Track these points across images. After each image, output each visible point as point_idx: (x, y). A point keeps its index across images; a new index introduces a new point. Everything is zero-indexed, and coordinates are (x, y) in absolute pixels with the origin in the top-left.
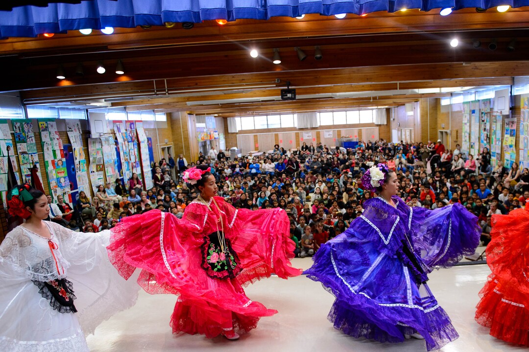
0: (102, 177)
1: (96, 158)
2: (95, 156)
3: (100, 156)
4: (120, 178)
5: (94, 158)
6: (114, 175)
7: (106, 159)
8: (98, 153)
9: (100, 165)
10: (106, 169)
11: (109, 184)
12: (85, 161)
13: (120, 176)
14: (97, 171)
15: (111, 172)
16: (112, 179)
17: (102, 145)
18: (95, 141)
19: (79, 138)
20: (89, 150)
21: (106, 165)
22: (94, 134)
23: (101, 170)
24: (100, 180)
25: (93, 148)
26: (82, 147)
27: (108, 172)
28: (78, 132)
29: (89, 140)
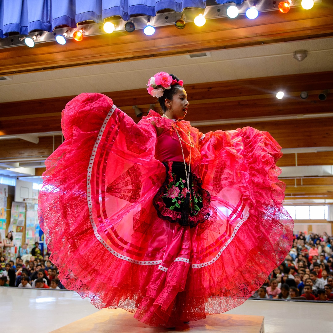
0: (21, 237)
1: (17, 219)
2: (17, 218)
3: (22, 218)
4: (39, 242)
5: (15, 220)
6: (33, 238)
7: (28, 223)
8: (20, 215)
9: (20, 227)
10: (27, 232)
11: (27, 244)
12: (6, 221)
13: (40, 240)
14: (17, 231)
15: (31, 235)
16: (31, 241)
17: (26, 209)
18: (19, 204)
19: (3, 200)
20: (12, 212)
21: (27, 228)
22: (18, 198)
23: (21, 231)
24: (17, 240)
25: (16, 211)
26: (6, 208)
27: (28, 235)
28: (4, 195)
29: (13, 203)
